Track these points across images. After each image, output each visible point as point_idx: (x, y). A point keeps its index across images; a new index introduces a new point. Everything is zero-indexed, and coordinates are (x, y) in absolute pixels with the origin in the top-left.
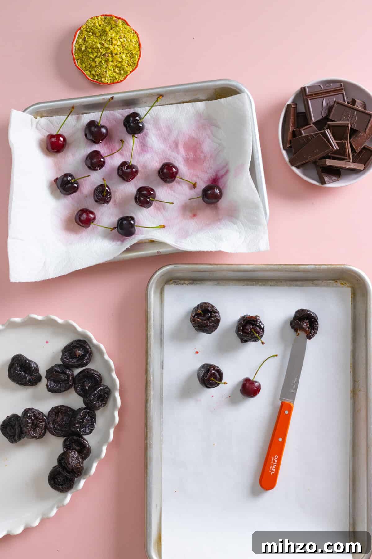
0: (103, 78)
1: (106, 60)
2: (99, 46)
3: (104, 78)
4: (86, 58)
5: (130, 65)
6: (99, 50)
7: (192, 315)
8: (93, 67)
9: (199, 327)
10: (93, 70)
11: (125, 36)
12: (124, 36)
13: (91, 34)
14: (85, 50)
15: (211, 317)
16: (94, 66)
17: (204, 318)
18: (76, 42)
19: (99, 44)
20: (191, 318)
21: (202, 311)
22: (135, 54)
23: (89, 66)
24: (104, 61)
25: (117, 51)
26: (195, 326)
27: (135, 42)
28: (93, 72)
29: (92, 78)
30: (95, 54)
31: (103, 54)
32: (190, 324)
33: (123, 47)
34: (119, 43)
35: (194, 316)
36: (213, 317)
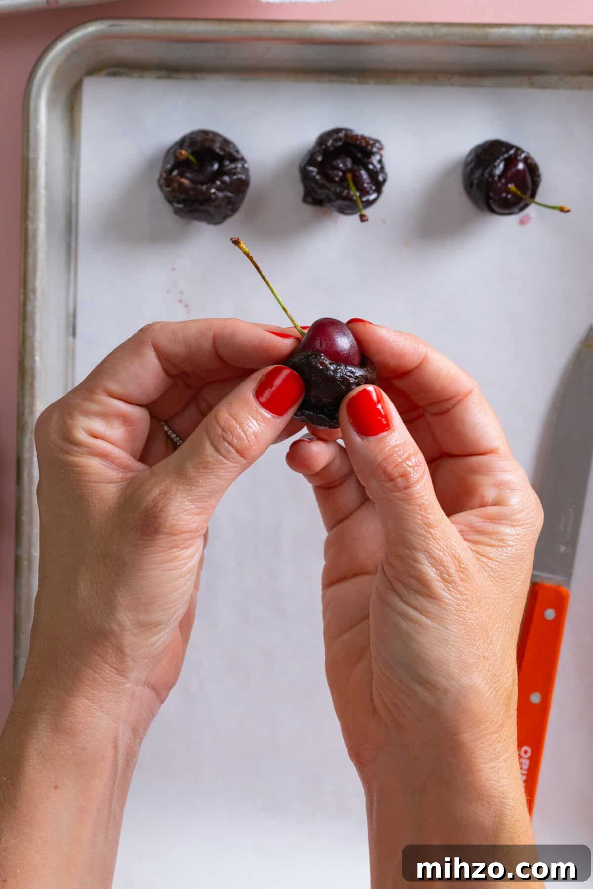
7: (163, 167)
9: (183, 201)
15: (221, 172)
17: (200, 178)
20: (161, 176)
21: (194, 153)
26: (174, 202)
32: (159, 195)
35: (170, 171)
36: (226, 174)
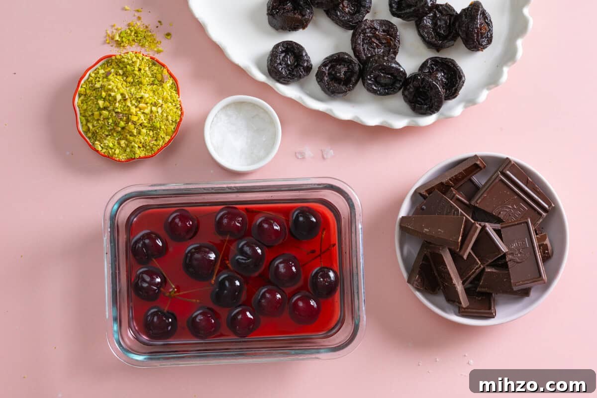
0: (98, 140)
1: (115, 121)
2: (119, 97)
3: (100, 142)
4: (93, 100)
5: (145, 148)
6: (115, 102)
8: (94, 119)
10: (92, 122)
11: (164, 106)
12: (162, 105)
13: (121, 72)
14: (99, 88)
16: (96, 118)
18: (95, 70)
19: (120, 95)
22: (161, 137)
23: (90, 113)
24: (113, 121)
25: (138, 120)
27: (172, 121)
28: (90, 125)
29: (84, 130)
30: (107, 104)
31: (116, 110)
33: (150, 120)
34: (147, 111)
